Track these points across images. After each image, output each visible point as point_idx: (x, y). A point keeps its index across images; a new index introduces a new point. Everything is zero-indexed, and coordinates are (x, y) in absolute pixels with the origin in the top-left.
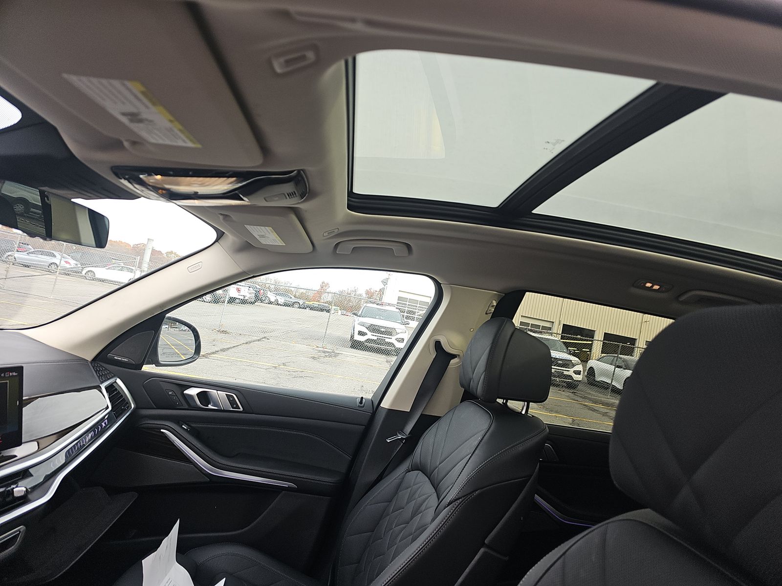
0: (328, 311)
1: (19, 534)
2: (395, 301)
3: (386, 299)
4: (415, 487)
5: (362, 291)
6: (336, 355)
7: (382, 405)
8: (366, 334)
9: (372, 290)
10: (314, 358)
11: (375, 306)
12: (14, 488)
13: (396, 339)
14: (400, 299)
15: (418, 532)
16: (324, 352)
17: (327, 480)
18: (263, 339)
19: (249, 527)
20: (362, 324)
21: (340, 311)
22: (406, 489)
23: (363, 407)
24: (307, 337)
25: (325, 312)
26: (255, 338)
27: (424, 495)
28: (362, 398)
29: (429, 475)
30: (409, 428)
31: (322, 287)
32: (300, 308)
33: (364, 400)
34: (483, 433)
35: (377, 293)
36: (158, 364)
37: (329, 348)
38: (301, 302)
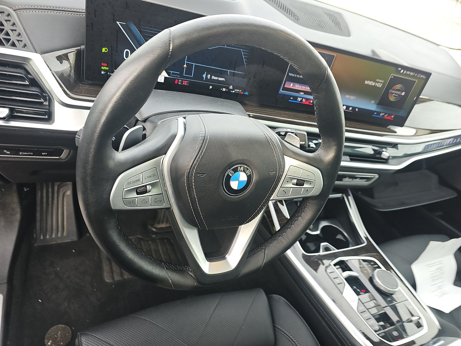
1: (373, 178)
12: (383, 151)
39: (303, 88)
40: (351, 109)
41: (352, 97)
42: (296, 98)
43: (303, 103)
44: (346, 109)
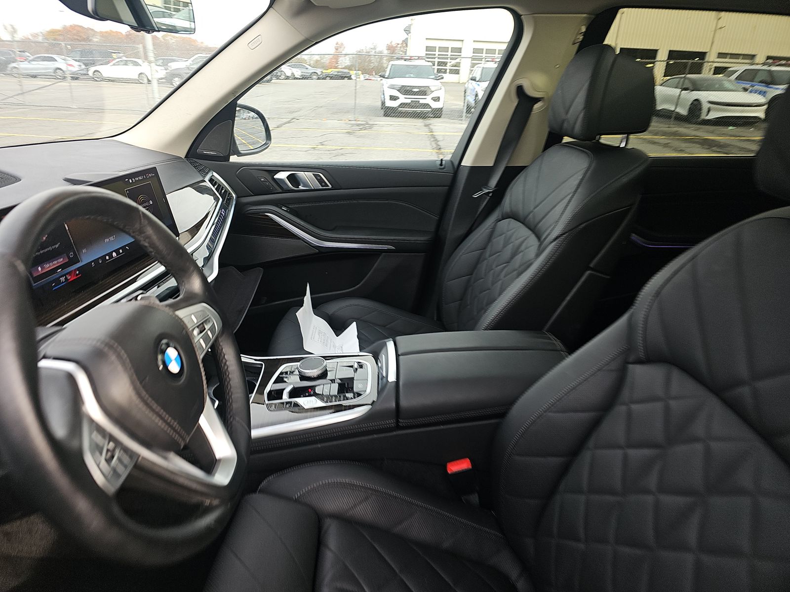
0: (349, 78)
2: (423, 53)
3: (411, 52)
4: (509, 233)
5: (382, 48)
6: (371, 127)
7: (462, 164)
8: (399, 98)
9: (393, 44)
10: (348, 133)
11: (402, 62)
13: (432, 99)
14: (428, 49)
15: (523, 267)
16: (358, 125)
17: (421, 239)
18: (293, 120)
19: (360, 284)
20: (392, 87)
21: (362, 77)
22: (500, 236)
23: (444, 168)
24: (337, 111)
25: (346, 80)
26: (285, 120)
27: (521, 238)
28: (442, 160)
29: (523, 221)
30: (494, 182)
31: (337, 49)
32: (319, 79)
33: (444, 162)
34: (582, 172)
35: (399, 46)
36: (239, 154)
37: (362, 119)
38: (319, 71)
39: (55, 264)
40: (121, 251)
41: (112, 238)
42: (57, 281)
43: (69, 281)
44: (117, 256)
